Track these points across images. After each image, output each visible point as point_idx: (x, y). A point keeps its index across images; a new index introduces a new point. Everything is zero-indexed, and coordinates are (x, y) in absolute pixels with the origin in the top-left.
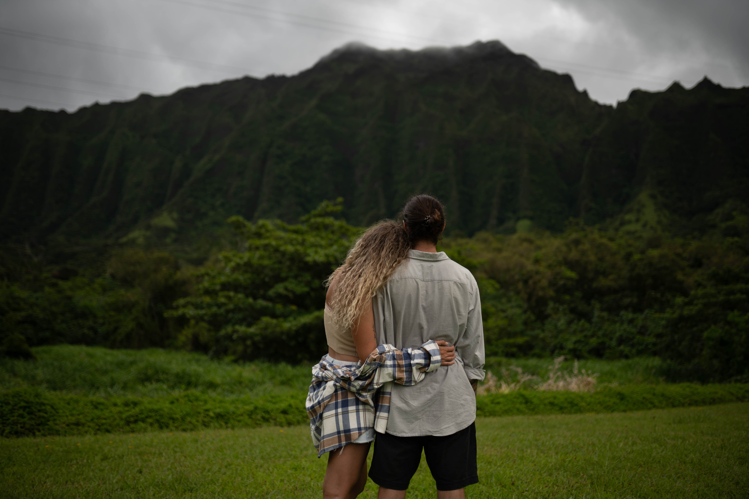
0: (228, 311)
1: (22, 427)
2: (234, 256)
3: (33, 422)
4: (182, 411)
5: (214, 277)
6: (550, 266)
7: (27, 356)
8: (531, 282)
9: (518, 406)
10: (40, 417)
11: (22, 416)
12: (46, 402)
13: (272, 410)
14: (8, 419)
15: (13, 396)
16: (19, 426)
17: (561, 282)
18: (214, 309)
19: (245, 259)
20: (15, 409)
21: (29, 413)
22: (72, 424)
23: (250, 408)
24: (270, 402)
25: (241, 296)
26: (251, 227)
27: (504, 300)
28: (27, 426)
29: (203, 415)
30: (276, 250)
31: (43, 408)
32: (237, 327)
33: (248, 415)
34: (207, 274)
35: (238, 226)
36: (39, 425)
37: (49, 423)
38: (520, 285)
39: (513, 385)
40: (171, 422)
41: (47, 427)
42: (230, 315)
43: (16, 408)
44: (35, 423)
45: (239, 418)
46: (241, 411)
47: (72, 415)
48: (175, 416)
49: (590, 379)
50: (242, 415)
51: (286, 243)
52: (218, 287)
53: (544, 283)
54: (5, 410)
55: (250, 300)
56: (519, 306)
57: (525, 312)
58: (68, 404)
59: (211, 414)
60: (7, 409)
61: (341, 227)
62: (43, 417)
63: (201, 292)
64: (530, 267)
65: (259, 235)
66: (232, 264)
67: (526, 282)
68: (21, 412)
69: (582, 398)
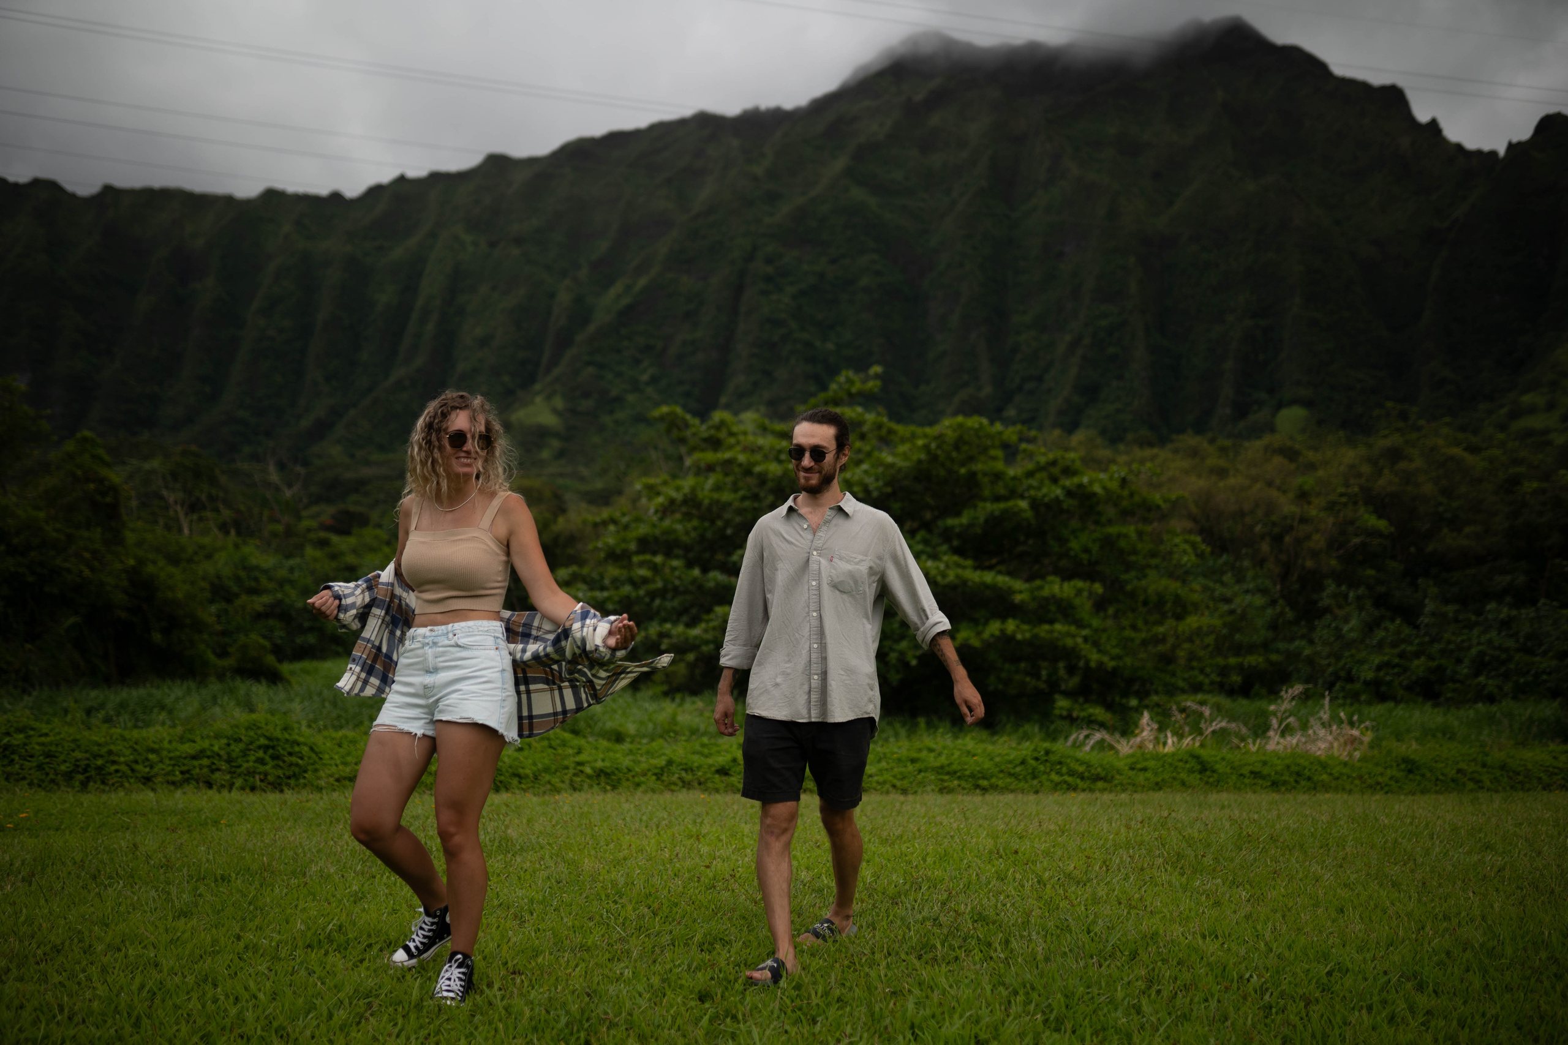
0: (653, 595)
1: (262, 781)
2: (665, 483)
3: (280, 772)
4: (535, 764)
5: (626, 527)
6: (1331, 507)
7: (274, 678)
8: (1288, 539)
9: (1183, 775)
10: (291, 765)
11: (261, 761)
12: (301, 739)
13: (699, 767)
14: (239, 767)
15: (248, 728)
16: (257, 777)
17: (1357, 540)
18: (627, 589)
19: (686, 490)
20: (250, 750)
21: (274, 757)
22: (345, 778)
23: (662, 762)
24: (701, 754)
25: (676, 563)
26: (699, 428)
27: (1228, 578)
28: (270, 778)
29: (571, 771)
30: (748, 472)
31: (297, 749)
32: (668, 626)
33: (655, 774)
34: (613, 521)
35: (673, 424)
36: (289, 778)
37: (306, 775)
38: (1265, 547)
39: (1187, 741)
40: (515, 781)
41: (302, 781)
42: (657, 602)
43: (251, 747)
44: (284, 774)
45: (637, 780)
46: (644, 766)
47: (345, 764)
48: (521, 771)
49: (1355, 732)
50: (644, 775)
51: (766, 457)
52: (633, 546)
53: (1318, 541)
54: (233, 750)
55: (696, 572)
56: (1264, 591)
57: (1274, 602)
58: (340, 745)
59: (588, 770)
60: (237, 750)
61: (879, 426)
62: (297, 765)
63: (602, 555)
64: (1287, 506)
65: (715, 443)
66: (660, 500)
67: (1278, 539)
68: (261, 754)
69: (1324, 766)
